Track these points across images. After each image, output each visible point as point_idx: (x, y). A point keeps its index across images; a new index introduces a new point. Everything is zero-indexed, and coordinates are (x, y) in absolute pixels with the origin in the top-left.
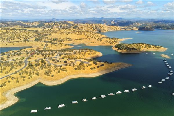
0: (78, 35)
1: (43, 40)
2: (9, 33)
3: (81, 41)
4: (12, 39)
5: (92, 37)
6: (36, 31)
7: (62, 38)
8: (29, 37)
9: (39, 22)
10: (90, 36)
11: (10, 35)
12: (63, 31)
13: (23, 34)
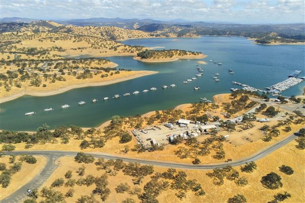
0: (74, 42)
3: (81, 51)
5: (100, 44)
10: (97, 44)
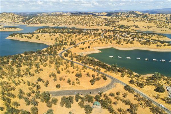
0: (146, 23)
1: (111, 25)
2: (87, 19)
3: (149, 29)
4: (88, 24)
6: (106, 18)
7: (129, 26)
8: (101, 23)
9: (106, 13)
10: (161, 25)
11: (87, 21)
12: (130, 19)
13: (96, 20)
